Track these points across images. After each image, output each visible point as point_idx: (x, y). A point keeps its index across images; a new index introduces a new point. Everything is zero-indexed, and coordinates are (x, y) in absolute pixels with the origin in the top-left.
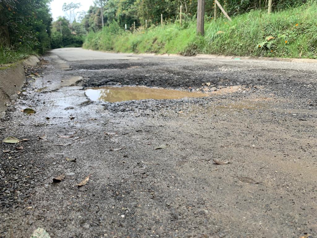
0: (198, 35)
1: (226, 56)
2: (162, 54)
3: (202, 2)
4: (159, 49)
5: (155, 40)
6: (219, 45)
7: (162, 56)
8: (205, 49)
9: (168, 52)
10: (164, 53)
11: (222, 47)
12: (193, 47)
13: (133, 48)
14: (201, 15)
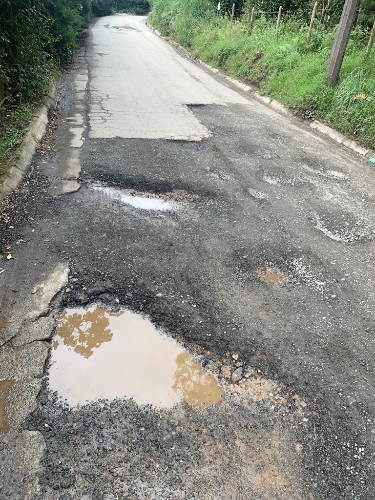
0: (326, 83)
1: (358, 145)
2: (261, 95)
3: (348, 21)
4: (261, 79)
5: (259, 57)
6: (353, 120)
7: (261, 97)
8: (329, 115)
9: (272, 94)
10: (264, 95)
11: (357, 126)
12: (312, 106)
13: (221, 59)
14: (339, 46)
